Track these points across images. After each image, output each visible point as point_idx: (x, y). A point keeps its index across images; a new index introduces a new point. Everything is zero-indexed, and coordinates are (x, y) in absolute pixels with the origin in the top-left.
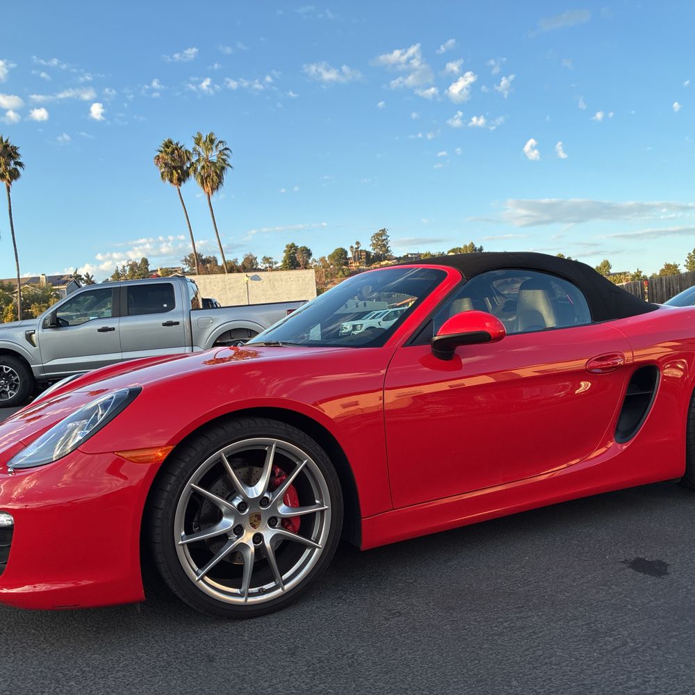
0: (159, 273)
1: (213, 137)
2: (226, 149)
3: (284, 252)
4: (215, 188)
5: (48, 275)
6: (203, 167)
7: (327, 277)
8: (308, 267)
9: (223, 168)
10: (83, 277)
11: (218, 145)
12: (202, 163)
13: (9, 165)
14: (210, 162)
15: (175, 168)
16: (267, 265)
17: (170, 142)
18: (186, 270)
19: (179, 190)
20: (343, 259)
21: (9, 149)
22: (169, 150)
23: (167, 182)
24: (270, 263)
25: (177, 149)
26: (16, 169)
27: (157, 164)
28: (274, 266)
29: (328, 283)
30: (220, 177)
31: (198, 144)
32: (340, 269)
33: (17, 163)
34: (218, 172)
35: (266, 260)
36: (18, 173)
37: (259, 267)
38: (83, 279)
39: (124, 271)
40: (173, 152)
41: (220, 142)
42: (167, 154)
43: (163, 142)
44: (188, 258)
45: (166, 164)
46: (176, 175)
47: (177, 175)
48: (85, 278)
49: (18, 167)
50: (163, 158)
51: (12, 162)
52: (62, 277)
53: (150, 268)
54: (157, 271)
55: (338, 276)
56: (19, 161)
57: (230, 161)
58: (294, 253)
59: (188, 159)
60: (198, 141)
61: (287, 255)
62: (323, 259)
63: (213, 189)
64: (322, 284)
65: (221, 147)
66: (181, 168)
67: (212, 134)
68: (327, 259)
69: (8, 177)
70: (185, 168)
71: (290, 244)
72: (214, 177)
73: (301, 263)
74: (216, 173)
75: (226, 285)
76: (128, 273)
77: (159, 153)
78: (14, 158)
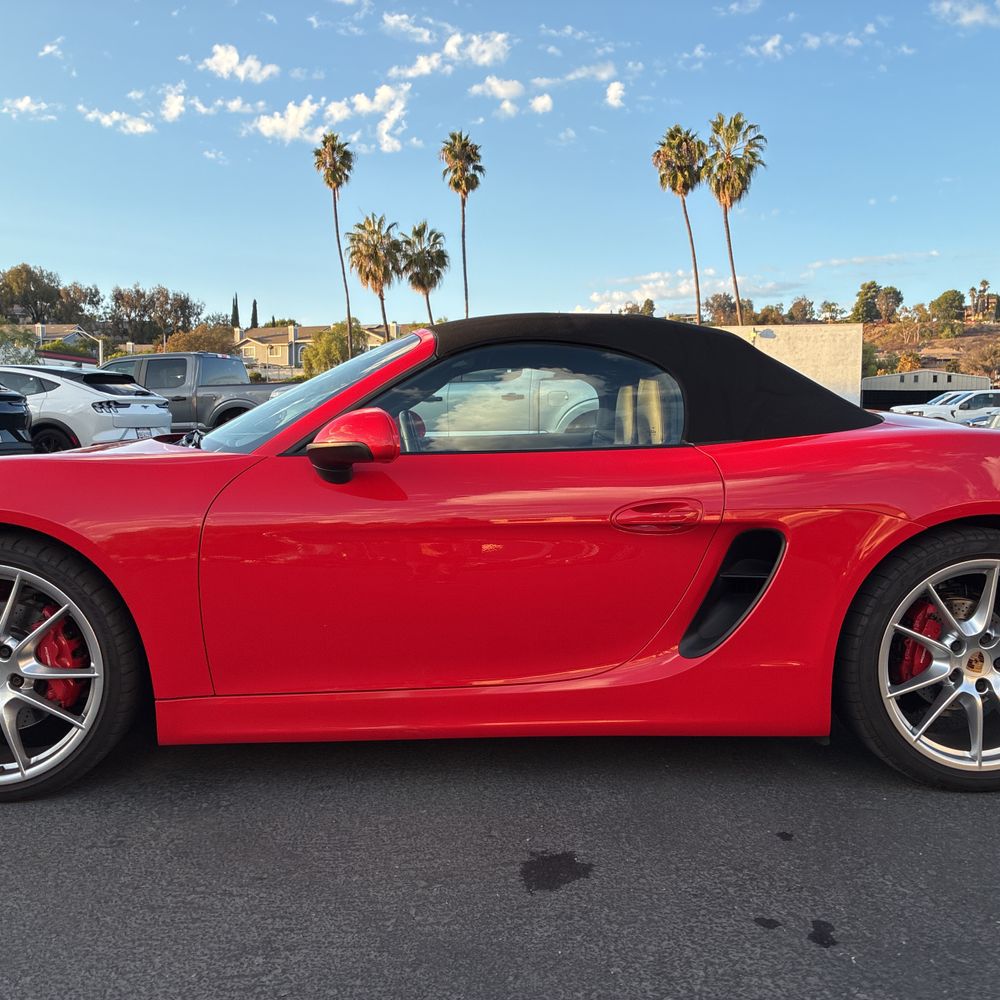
1: (741, 120)
2: (759, 137)
3: (858, 295)
4: (736, 197)
6: (721, 166)
7: (922, 336)
8: (892, 320)
9: (750, 168)
11: (746, 132)
12: (720, 161)
13: (467, 170)
14: (732, 158)
15: (681, 169)
16: (828, 315)
17: (678, 131)
18: (706, 319)
19: (684, 201)
20: (956, 308)
21: (468, 148)
22: (675, 142)
23: (668, 189)
24: (833, 311)
25: (686, 141)
26: (474, 176)
27: (656, 164)
28: (839, 317)
29: (924, 346)
30: (745, 181)
31: (717, 132)
32: (947, 324)
33: (477, 168)
34: (743, 173)
35: (827, 306)
36: (477, 182)
37: (815, 317)
40: (680, 146)
41: (751, 127)
42: (671, 148)
43: (668, 131)
44: (711, 302)
45: (669, 164)
46: (680, 179)
47: (682, 179)
49: (478, 174)
50: (665, 155)
51: (471, 167)
53: (655, 315)
54: (666, 318)
55: (942, 335)
56: (479, 164)
57: (762, 156)
58: (873, 297)
59: (701, 155)
60: (717, 127)
61: (861, 301)
62: (919, 308)
63: (732, 200)
64: (914, 347)
65: (751, 135)
66: (690, 168)
67: (739, 115)
68: (927, 307)
69: (464, 186)
70: (696, 168)
71: (868, 282)
72: (736, 181)
73: (883, 313)
74: (739, 174)
77: (660, 148)
78: (472, 161)
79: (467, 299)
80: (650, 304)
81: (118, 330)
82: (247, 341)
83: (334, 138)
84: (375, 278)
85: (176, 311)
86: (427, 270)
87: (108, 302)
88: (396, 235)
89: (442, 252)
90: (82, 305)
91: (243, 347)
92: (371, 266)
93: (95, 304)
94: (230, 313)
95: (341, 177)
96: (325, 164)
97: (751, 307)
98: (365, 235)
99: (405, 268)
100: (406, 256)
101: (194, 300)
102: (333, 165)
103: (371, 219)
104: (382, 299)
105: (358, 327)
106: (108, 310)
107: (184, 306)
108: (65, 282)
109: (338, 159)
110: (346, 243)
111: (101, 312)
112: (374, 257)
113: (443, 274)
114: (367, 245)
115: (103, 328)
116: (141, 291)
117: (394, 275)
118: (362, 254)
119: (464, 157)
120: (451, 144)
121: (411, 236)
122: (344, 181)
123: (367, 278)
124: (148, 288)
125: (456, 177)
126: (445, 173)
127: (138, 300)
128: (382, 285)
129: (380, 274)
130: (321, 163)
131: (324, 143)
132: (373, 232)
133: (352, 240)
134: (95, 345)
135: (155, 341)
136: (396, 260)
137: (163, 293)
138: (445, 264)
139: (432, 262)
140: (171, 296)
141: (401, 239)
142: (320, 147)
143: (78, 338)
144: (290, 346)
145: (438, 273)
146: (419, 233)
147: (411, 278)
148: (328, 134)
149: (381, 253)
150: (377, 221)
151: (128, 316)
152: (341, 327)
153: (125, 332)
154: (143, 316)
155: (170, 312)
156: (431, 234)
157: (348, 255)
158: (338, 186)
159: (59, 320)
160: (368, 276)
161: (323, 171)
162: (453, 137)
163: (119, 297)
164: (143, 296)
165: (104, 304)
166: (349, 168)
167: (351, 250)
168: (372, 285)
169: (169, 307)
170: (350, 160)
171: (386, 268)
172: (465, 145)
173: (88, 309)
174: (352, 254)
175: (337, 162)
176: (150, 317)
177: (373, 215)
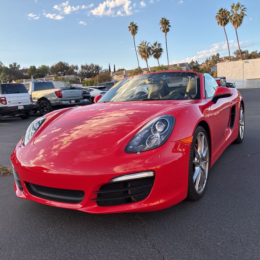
0: (223, 59)
2: (245, 8)
4: (239, 25)
5: (179, 63)
6: (234, 17)
9: (242, 17)
10: (195, 62)
12: (234, 16)
13: (166, 27)
14: (238, 15)
15: (223, 19)
17: (222, 9)
18: (234, 57)
19: (224, 28)
21: (166, 21)
22: (221, 12)
23: (220, 25)
25: (224, 12)
26: (168, 28)
27: (216, 19)
30: (241, 21)
31: (233, 8)
33: (169, 26)
34: (240, 18)
36: (169, 30)
38: (195, 63)
39: (210, 59)
40: (223, 13)
41: (242, 6)
42: (220, 14)
43: (219, 10)
44: (236, 52)
45: (220, 18)
46: (223, 22)
47: (224, 22)
48: (196, 63)
49: (169, 27)
50: (219, 16)
52: (184, 63)
53: (220, 57)
54: (223, 58)
57: (245, 13)
59: (229, 15)
60: (233, 7)
63: (238, 26)
65: (242, 8)
66: (226, 19)
67: (239, 3)
69: (166, 31)
70: (227, 19)
72: (238, 21)
74: (240, 19)
75: (234, 66)
76: (211, 59)
77: (217, 14)
78: (168, 24)
80: (218, 55)
81: (83, 75)
82: (114, 75)
83: (133, 23)
84: (145, 57)
85: (96, 69)
86: (158, 53)
87: (80, 69)
88: (149, 46)
89: (161, 48)
90: (74, 70)
91: (113, 77)
92: (144, 54)
93: (77, 69)
95: (135, 32)
96: (131, 30)
97: (248, 52)
98: (142, 46)
99: (152, 53)
100: (152, 50)
101: (100, 66)
102: (133, 30)
103: (143, 42)
104: (147, 62)
105: (141, 69)
106: (80, 71)
107: (97, 68)
108: (70, 65)
109: (134, 28)
110: (137, 49)
111: (79, 71)
112: (144, 52)
113: (162, 54)
114: (142, 49)
115: (79, 75)
116: (88, 65)
117: (150, 56)
118: (141, 51)
119: (165, 24)
120: (162, 21)
121: (153, 45)
123: (143, 57)
124: (89, 64)
125: (164, 29)
126: (161, 28)
127: (87, 67)
128: (147, 58)
129: (146, 56)
130: (130, 30)
131: (131, 24)
132: (144, 45)
133: (139, 48)
134: (79, 79)
135: (92, 77)
136: (150, 52)
137: (92, 65)
138: (162, 51)
139: (159, 51)
140: (94, 66)
141: (151, 46)
142: (130, 25)
143: (75, 78)
144: (124, 76)
145: (160, 54)
146: (155, 44)
147: (154, 56)
148: (131, 22)
149: (146, 50)
150: (145, 42)
151: (85, 72)
152: (136, 70)
153: (84, 75)
154: (88, 71)
155: (94, 70)
156: (158, 45)
159: (69, 74)
160: (143, 56)
161: (131, 31)
162: (162, 19)
163: (82, 67)
164: (88, 66)
165: (79, 69)
166: (137, 30)
167: (139, 51)
168: (144, 59)
169: (94, 68)
170: (137, 28)
171: (147, 54)
172: (166, 20)
173: (75, 71)
174: (139, 52)
176: (90, 71)
177: (144, 41)
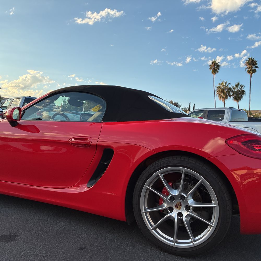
13: (253, 68)
26: (255, 69)
36: (256, 71)
49: (256, 69)
51: (254, 67)
56: (257, 66)
69: (251, 72)
78: (255, 65)
79: (250, 103)
83: (215, 61)
84: (223, 98)
88: (230, 86)
89: (243, 90)
92: (222, 94)
94: (188, 107)
95: (216, 71)
96: (212, 68)
98: (221, 86)
99: (232, 95)
100: (232, 92)
103: (223, 82)
104: (225, 103)
110: (216, 89)
112: (223, 92)
113: (243, 96)
114: (221, 89)
117: (229, 97)
118: (220, 91)
119: (252, 64)
120: (248, 61)
121: (234, 86)
122: (217, 73)
125: (249, 70)
126: (246, 69)
128: (225, 99)
129: (225, 97)
131: (212, 63)
132: (224, 86)
133: (218, 88)
136: (230, 93)
138: (244, 94)
139: (240, 94)
141: (231, 87)
145: (242, 96)
146: (237, 85)
147: (234, 98)
148: (213, 61)
149: (225, 91)
150: (225, 82)
156: (241, 86)
157: (216, 91)
158: (215, 74)
160: (221, 97)
161: (211, 70)
162: (249, 59)
166: (219, 69)
167: (217, 90)
168: (222, 99)
170: (219, 67)
171: (226, 95)
172: (253, 61)
174: (217, 91)
175: (215, 68)
177: (224, 81)
